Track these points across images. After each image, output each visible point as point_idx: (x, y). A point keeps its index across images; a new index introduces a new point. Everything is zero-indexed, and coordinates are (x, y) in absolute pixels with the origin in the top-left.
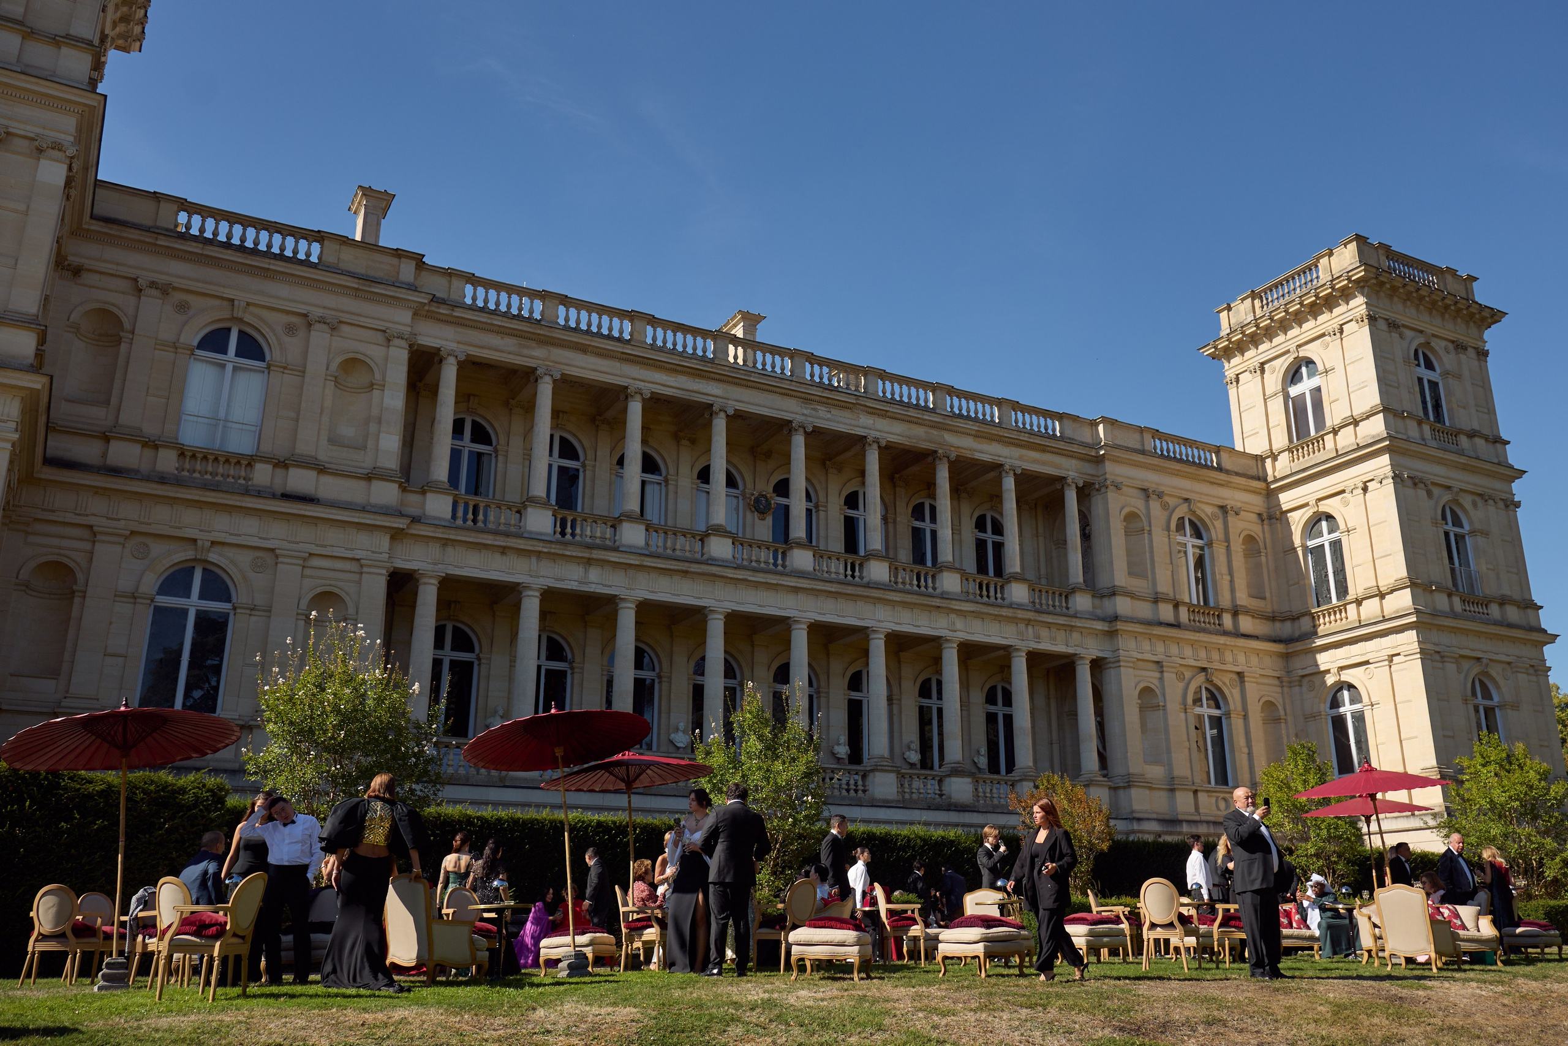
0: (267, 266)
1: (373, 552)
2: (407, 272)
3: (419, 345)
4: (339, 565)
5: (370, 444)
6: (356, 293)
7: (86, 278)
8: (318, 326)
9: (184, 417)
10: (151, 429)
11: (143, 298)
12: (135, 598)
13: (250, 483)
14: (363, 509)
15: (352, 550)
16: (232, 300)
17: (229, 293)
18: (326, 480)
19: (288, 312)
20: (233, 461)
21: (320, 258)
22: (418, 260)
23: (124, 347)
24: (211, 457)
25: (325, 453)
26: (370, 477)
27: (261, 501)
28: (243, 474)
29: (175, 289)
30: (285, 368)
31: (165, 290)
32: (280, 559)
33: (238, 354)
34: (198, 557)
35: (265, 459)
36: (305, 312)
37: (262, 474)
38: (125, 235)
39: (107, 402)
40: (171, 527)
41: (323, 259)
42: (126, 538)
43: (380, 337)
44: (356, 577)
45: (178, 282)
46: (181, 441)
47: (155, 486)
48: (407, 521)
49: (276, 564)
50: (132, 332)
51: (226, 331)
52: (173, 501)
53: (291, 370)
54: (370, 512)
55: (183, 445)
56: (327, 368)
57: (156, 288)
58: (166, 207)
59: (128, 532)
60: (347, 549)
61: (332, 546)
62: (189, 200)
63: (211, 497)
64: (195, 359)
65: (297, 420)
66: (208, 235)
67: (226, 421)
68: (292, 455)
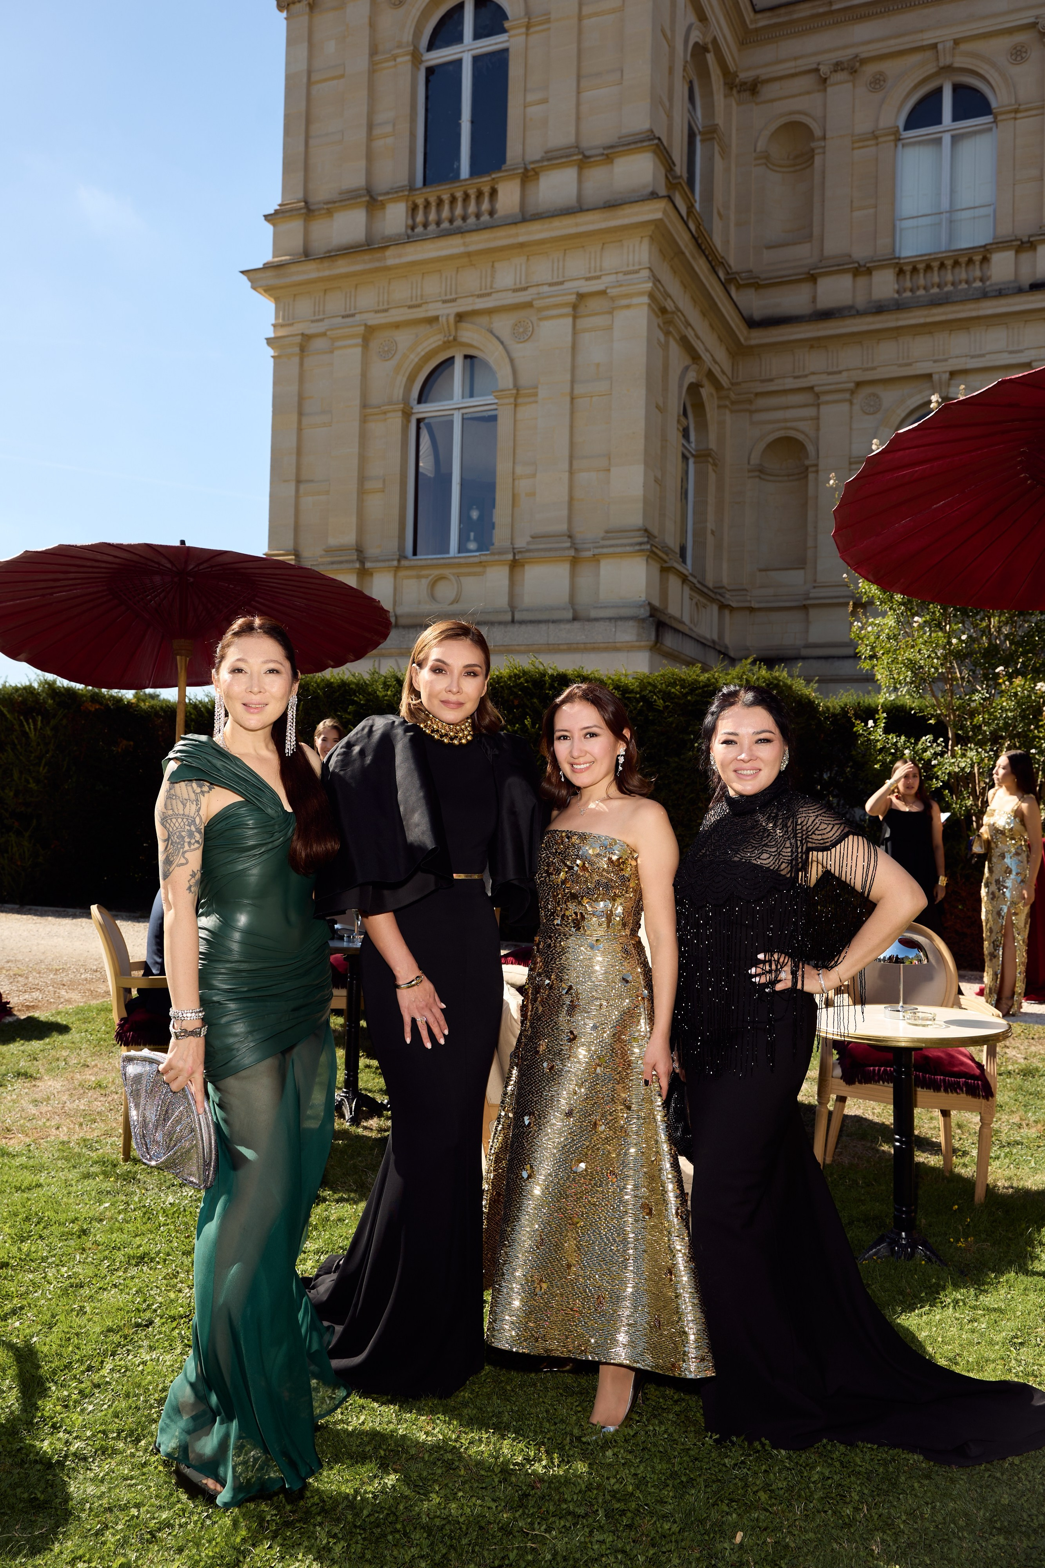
7: (769, 91)
9: (901, 223)
10: (861, 253)
11: (829, 89)
13: (988, 283)
16: (934, 47)
17: (926, 39)
19: (1010, 31)
20: (963, 260)
23: (818, 160)
24: (936, 264)
27: (1003, 302)
28: (978, 273)
29: (864, 61)
30: (1016, 111)
31: (852, 67)
33: (956, 118)
35: (1005, 245)
36: (1032, 20)
37: (1003, 266)
38: (795, 16)
39: (809, 236)
40: (900, 366)
42: (852, 392)
45: (865, 51)
46: (899, 254)
47: (869, 319)
50: (824, 138)
51: (939, 91)
52: (897, 332)
53: (1026, 110)
55: (902, 258)
57: (843, 70)
59: (852, 385)
63: (939, 314)
64: (904, 145)
65: (1042, 179)
67: (952, 212)
68: (1040, 228)
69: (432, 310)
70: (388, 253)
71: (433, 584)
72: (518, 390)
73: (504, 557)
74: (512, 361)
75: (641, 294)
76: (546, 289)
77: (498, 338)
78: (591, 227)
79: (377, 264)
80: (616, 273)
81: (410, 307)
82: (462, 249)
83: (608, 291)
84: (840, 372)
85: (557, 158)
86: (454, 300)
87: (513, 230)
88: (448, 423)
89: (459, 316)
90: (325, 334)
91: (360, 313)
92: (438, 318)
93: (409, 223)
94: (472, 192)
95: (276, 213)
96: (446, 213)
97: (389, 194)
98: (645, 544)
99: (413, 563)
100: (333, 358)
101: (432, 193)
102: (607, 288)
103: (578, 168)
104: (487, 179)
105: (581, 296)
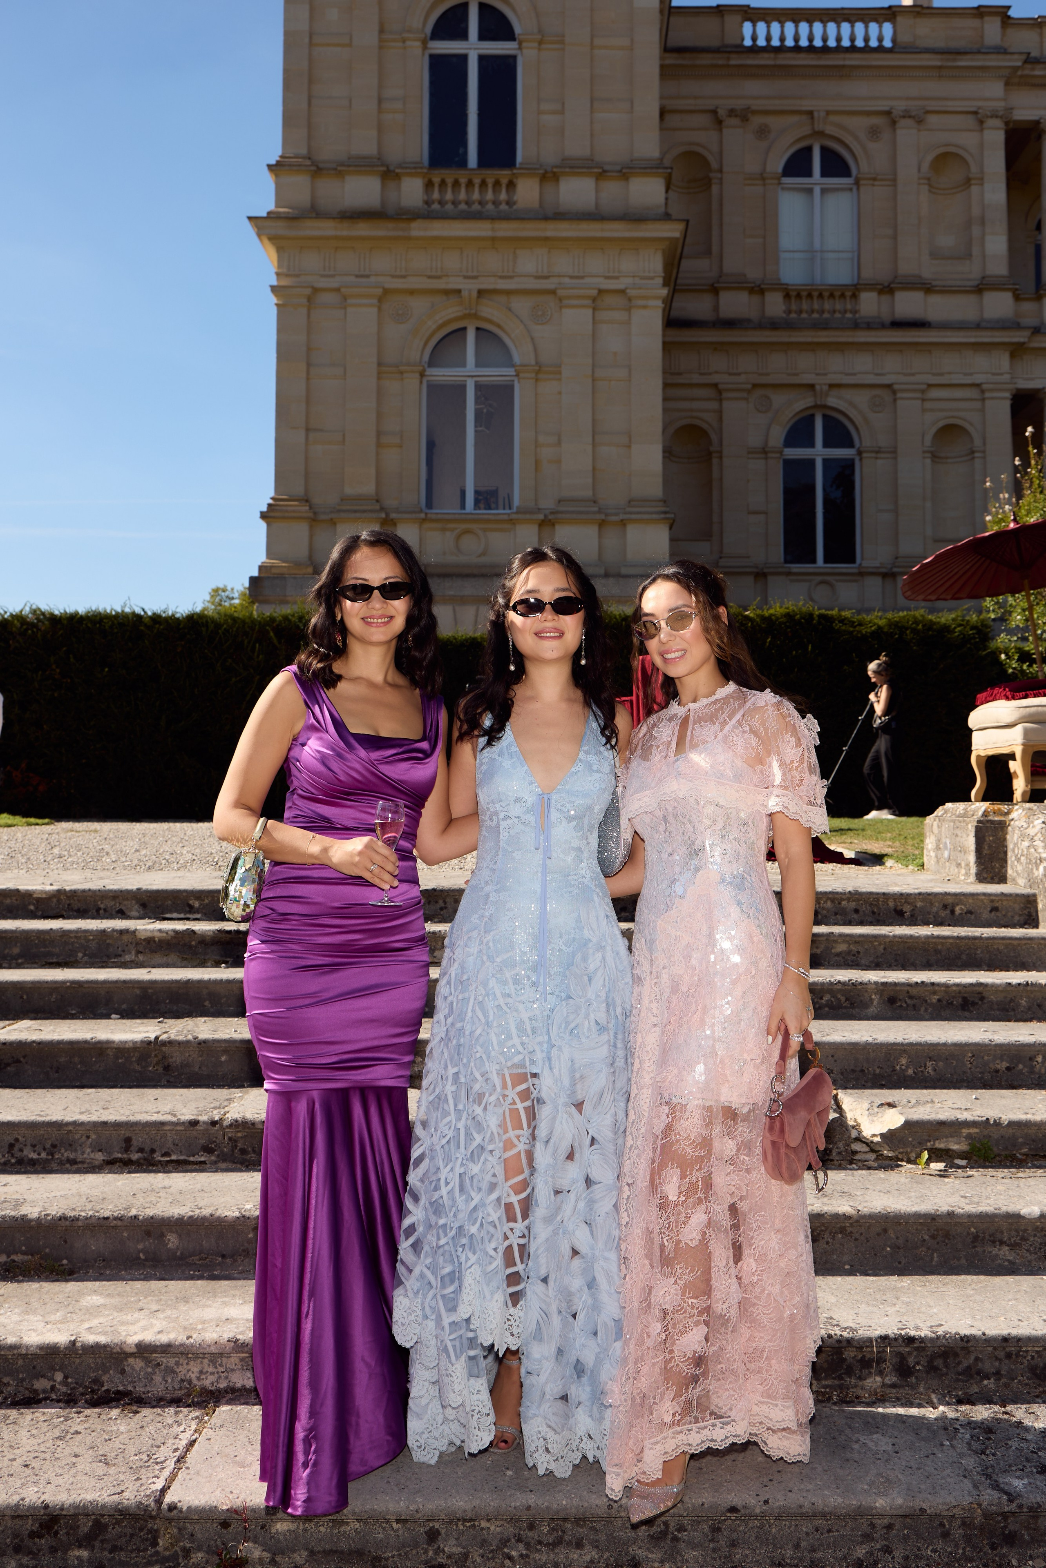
0: (841, 63)
1: (994, 374)
2: (992, 30)
3: (1016, 122)
4: (959, 393)
5: (976, 251)
6: (940, 72)
7: (671, 120)
8: (903, 123)
9: (783, 255)
10: (753, 274)
11: (724, 130)
12: (767, 453)
13: (857, 316)
14: (978, 326)
16: (810, 113)
17: (806, 105)
18: (935, 300)
19: (868, 113)
20: (837, 294)
21: (894, 40)
22: (1002, 12)
23: (715, 189)
24: (815, 294)
25: (928, 270)
26: (980, 288)
27: (873, 333)
28: (850, 306)
29: (755, 112)
30: (874, 179)
31: (743, 115)
32: (899, 395)
33: (824, 174)
34: (819, 403)
35: (870, 287)
36: (887, 109)
37: (869, 304)
38: (698, 63)
39: (708, 252)
40: (788, 374)
41: (899, 39)
42: (749, 391)
43: (970, 121)
44: (978, 405)
45: (755, 105)
46: (784, 281)
47: (767, 333)
49: (895, 400)
50: (721, 171)
51: (809, 150)
52: (787, 347)
53: (881, 180)
54: (986, 328)
55: (787, 284)
56: (919, 170)
57: (736, 116)
58: (731, 20)
59: (749, 386)
60: (966, 374)
61: (950, 373)
62: (753, 5)
63: (823, 337)
64: (783, 189)
65: (895, 237)
66: (776, 42)
67: (822, 251)
68: (896, 277)
69: (454, 283)
70: (414, 225)
71: (458, 537)
72: (540, 367)
73: (535, 517)
74: (532, 339)
75: (656, 298)
76: (567, 280)
77: (517, 316)
79: (400, 233)
80: (633, 277)
81: (430, 277)
82: (489, 233)
83: (628, 291)
84: (739, 374)
85: (580, 168)
86: (475, 277)
87: (542, 225)
88: (461, 389)
89: (480, 293)
90: (338, 290)
91: (376, 275)
92: (459, 291)
93: (426, 198)
94: (490, 181)
95: (278, 164)
96: (462, 195)
97: (406, 168)
98: (665, 513)
99: (440, 516)
100: (345, 314)
101: (449, 175)
102: (626, 289)
103: (597, 179)
104: (506, 172)
105: (601, 291)
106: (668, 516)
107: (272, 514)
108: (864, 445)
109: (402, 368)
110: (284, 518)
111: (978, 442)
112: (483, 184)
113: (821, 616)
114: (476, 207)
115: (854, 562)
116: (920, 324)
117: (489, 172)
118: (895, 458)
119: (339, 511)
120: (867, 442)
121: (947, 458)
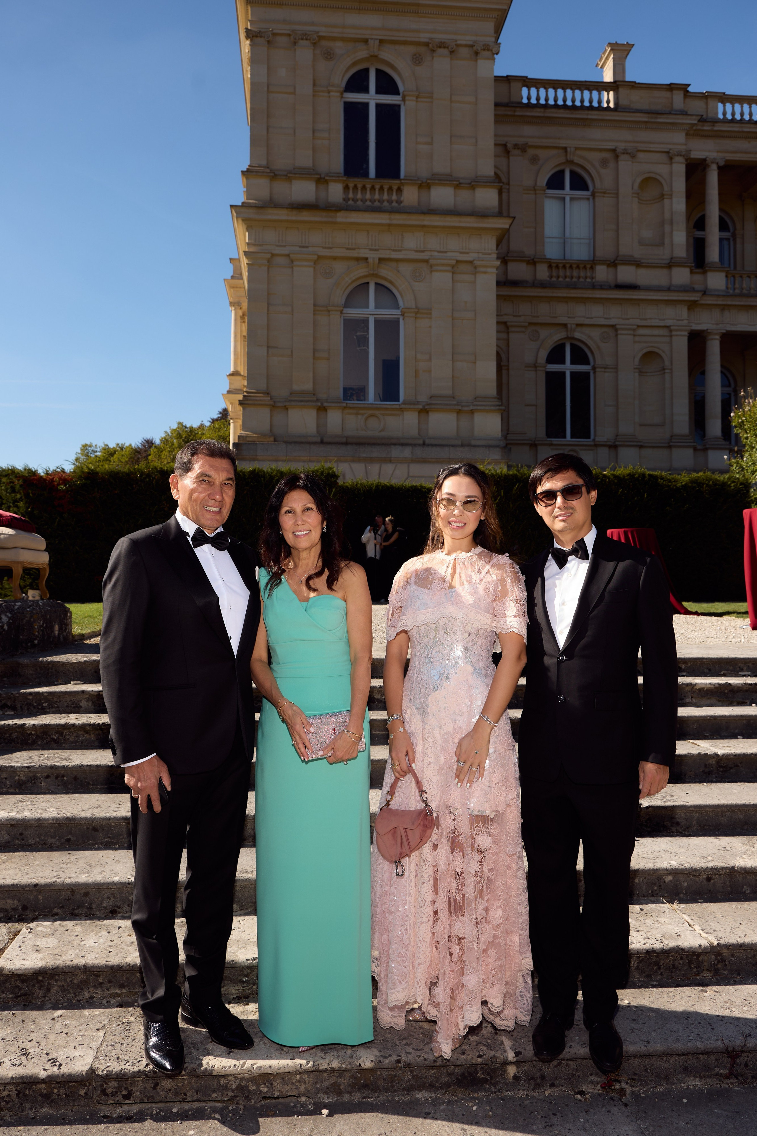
0: (585, 117)
1: (678, 320)
2: (678, 100)
3: (692, 159)
4: (656, 332)
5: (667, 241)
6: (646, 125)
8: (623, 157)
9: (547, 240)
10: (529, 251)
11: (511, 158)
12: (536, 367)
13: (594, 280)
14: (669, 289)
15: (664, 320)
16: (565, 149)
17: (563, 143)
18: (642, 271)
19: (601, 150)
20: (581, 266)
21: (616, 104)
22: (685, 90)
23: (505, 195)
24: (568, 266)
25: (637, 252)
26: (671, 264)
27: (604, 292)
28: (589, 274)
29: (530, 147)
31: (523, 148)
32: (619, 332)
33: (572, 188)
34: (569, 336)
35: (602, 262)
36: (613, 147)
37: (602, 273)
40: (551, 317)
41: (620, 103)
42: (526, 327)
43: (665, 157)
44: (667, 339)
45: (531, 142)
46: (548, 257)
47: (537, 290)
48: (699, 295)
49: (617, 335)
50: (508, 184)
51: (563, 172)
52: (550, 299)
53: (609, 193)
54: (674, 291)
55: (550, 259)
56: (632, 188)
57: (518, 149)
58: (514, 85)
59: (527, 324)
60: (660, 320)
61: (651, 319)
62: (530, 76)
63: (574, 293)
64: (546, 197)
65: (617, 231)
66: (542, 101)
67: (571, 238)
68: (618, 256)
69: (364, 253)
70: (339, 214)
71: (366, 419)
72: (418, 310)
73: (417, 407)
74: (413, 291)
75: (492, 267)
76: (436, 254)
77: (403, 277)
78: (468, 225)
79: (330, 219)
80: (478, 253)
81: (348, 249)
82: (388, 222)
83: (474, 262)
84: (520, 316)
85: (445, 180)
86: (377, 250)
87: (422, 217)
88: (366, 321)
89: (381, 260)
90: (288, 255)
91: (312, 246)
92: (367, 259)
93: (344, 197)
94: (386, 187)
95: (248, 170)
96: (368, 196)
97: (333, 176)
98: (499, 406)
99: (355, 405)
100: (293, 271)
101: (359, 182)
102: (474, 260)
103: (455, 188)
104: (397, 182)
105: (458, 262)
106: (501, 408)
107: (246, 402)
108: (597, 363)
109: (329, 308)
110: (254, 405)
111: (667, 363)
112: (382, 189)
113: (650, 475)
114: (377, 204)
115: (589, 437)
116: (633, 287)
117: (386, 181)
118: (617, 372)
119: (290, 401)
120: (599, 362)
121: (646, 372)
